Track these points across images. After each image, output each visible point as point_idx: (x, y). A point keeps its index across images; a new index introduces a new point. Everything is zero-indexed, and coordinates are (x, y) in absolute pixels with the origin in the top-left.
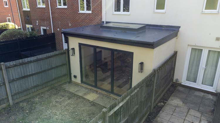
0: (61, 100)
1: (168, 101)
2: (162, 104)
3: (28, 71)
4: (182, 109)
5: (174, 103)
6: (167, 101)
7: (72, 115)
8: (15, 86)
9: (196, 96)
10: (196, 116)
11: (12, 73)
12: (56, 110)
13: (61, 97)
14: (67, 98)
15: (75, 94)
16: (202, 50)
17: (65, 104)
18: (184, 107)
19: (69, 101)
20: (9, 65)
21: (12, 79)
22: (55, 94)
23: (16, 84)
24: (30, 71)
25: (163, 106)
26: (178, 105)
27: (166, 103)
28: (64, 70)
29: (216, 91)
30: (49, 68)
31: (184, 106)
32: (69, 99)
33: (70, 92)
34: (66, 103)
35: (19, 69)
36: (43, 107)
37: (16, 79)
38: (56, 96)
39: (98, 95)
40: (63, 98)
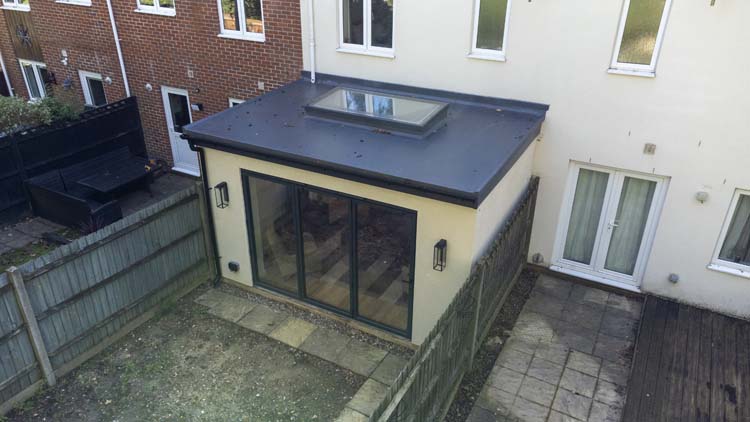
0: (203, 351)
1: (514, 328)
2: (498, 340)
3: (90, 275)
4: (551, 352)
5: (530, 335)
6: (511, 329)
7: (245, 403)
8: (58, 329)
9: (588, 306)
10: (586, 371)
11: (43, 292)
12: (195, 390)
13: (201, 341)
14: (219, 345)
15: (242, 328)
16: (606, 176)
17: (219, 365)
18: (557, 346)
19: (228, 354)
20: (33, 270)
21: (45, 308)
22: (179, 332)
23: (59, 321)
24: (96, 273)
25: (500, 348)
26: (540, 339)
27: (509, 336)
28: (196, 248)
29: (640, 288)
30: (152, 252)
31: (557, 343)
32: (227, 346)
33: (224, 320)
34: (222, 360)
35: (63, 276)
36: (154, 383)
37: (57, 306)
38: (183, 339)
39: (312, 325)
40: (208, 344)
